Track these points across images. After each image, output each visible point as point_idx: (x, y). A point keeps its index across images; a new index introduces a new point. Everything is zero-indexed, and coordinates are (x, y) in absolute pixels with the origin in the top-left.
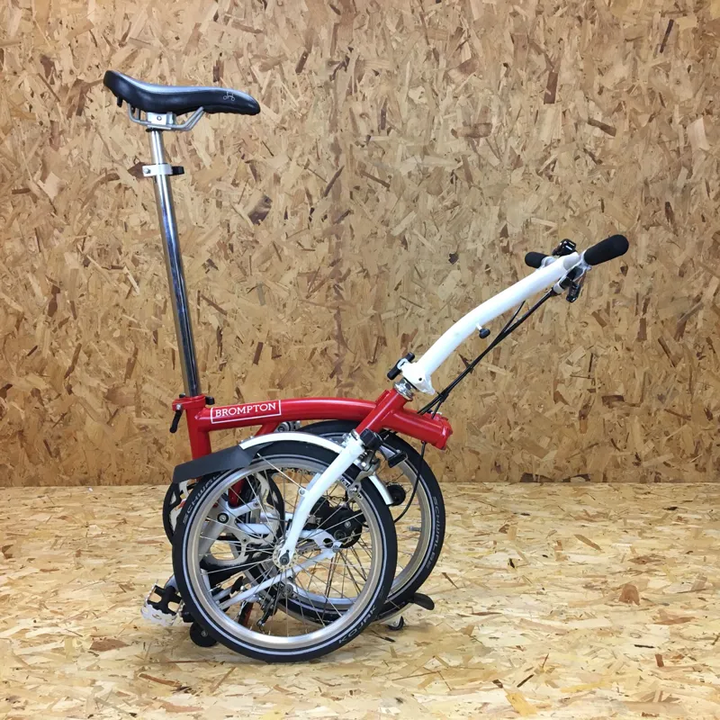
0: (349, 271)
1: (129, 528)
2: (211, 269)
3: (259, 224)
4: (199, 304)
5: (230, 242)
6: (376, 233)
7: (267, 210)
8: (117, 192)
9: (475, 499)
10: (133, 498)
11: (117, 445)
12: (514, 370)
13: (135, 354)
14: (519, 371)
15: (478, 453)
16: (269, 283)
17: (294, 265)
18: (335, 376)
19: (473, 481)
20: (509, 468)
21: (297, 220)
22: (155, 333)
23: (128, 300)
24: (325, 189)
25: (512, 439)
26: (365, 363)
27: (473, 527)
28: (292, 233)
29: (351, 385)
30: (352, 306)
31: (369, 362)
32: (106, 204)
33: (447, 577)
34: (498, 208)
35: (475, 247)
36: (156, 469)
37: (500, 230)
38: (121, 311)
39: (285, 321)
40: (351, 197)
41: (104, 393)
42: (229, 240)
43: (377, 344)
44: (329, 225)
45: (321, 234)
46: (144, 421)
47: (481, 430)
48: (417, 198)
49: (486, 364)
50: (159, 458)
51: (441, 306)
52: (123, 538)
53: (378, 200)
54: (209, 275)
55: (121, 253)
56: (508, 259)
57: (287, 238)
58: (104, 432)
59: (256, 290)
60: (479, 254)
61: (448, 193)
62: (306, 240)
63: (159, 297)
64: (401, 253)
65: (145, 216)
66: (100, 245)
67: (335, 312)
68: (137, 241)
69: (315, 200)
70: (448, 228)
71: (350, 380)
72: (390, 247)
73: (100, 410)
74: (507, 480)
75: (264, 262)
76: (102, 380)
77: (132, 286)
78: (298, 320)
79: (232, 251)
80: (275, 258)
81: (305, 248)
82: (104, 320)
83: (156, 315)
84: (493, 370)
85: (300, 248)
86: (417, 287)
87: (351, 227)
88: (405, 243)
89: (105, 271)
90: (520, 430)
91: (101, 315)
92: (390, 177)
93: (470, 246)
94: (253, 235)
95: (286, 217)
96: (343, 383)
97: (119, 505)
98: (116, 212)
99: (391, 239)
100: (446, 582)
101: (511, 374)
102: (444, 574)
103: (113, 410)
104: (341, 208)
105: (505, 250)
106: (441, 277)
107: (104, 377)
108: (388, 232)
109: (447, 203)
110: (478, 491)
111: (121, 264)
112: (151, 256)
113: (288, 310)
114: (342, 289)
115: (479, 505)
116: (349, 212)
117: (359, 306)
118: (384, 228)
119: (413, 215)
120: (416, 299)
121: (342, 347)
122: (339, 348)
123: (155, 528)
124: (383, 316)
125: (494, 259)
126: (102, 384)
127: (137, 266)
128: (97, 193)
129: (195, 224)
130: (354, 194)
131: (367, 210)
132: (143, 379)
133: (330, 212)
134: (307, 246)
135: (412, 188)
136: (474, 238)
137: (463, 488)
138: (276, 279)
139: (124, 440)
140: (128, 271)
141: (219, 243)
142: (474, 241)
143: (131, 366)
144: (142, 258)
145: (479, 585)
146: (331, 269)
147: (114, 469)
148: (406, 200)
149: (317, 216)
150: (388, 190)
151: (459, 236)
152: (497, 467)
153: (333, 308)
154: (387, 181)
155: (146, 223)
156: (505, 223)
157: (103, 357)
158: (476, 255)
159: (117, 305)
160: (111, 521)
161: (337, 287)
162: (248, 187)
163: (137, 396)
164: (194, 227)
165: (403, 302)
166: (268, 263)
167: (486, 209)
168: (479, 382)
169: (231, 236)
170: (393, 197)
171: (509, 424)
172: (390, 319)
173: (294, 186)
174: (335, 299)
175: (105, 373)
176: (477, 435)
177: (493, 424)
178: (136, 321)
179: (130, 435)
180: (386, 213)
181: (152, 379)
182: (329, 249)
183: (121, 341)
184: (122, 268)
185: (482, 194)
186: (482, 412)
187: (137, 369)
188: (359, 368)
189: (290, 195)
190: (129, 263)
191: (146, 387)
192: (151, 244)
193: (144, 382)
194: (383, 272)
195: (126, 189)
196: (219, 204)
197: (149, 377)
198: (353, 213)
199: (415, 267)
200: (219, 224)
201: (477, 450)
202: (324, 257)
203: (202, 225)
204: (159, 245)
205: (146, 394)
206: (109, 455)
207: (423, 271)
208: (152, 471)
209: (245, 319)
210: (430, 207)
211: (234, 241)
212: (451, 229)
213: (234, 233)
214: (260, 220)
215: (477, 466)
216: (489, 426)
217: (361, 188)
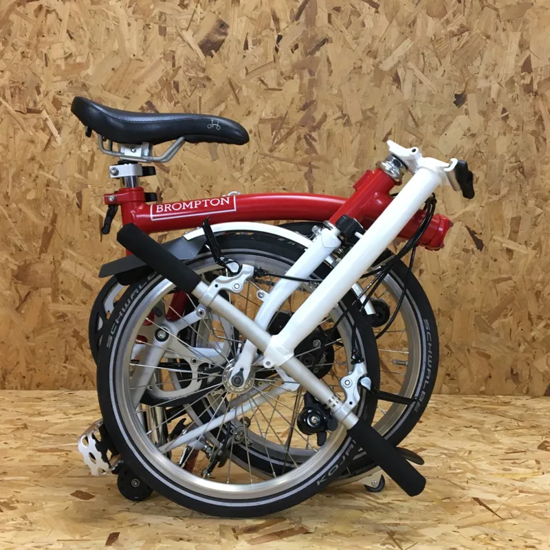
0: (325, 116)
1: (27, 434)
3: (212, 56)
5: (175, 79)
6: (361, 67)
7: (222, 37)
8: (37, 17)
9: (492, 413)
10: (43, 403)
11: (28, 338)
12: (538, 247)
13: (54, 221)
14: (544, 248)
15: (488, 357)
17: (254, 109)
19: (483, 393)
20: (530, 378)
21: (260, 51)
22: (79, 195)
23: (47, 153)
24: (296, 10)
25: (534, 339)
27: (499, 443)
28: (253, 68)
30: (327, 162)
32: (24, 32)
33: (481, 504)
34: (519, 34)
35: (488, 85)
36: (75, 369)
37: (521, 63)
38: (37, 166)
39: (242, 180)
40: (330, 21)
41: (13, 271)
42: (174, 76)
44: (301, 58)
45: (289, 68)
46: (62, 307)
47: (495, 325)
48: (414, 22)
49: (500, 239)
50: (79, 355)
52: (17, 445)
53: (363, 25)
55: (39, 93)
56: (531, 101)
57: (247, 74)
58: (12, 322)
60: (493, 95)
61: (454, 15)
62: (271, 78)
63: (85, 148)
64: (391, 93)
65: (70, 46)
66: (14, 82)
67: (306, 169)
68: (59, 78)
69: (283, 25)
70: (454, 60)
72: (378, 85)
73: (8, 292)
74: (527, 393)
75: (217, 105)
76: (12, 254)
77: (52, 134)
78: (259, 180)
79: (178, 91)
80: (231, 100)
81: (270, 86)
83: (80, 173)
84: (510, 247)
85: (263, 87)
86: (411, 138)
87: (328, 60)
88: (397, 79)
89: (19, 117)
90: (545, 327)
91: (12, 171)
93: (482, 84)
94: (204, 70)
95: (246, 47)
97: (22, 409)
98: (34, 42)
99: (379, 75)
100: (482, 511)
101: (534, 252)
102: (477, 499)
103: (23, 293)
104: (316, 35)
105: (528, 89)
106: (443, 124)
107: (13, 249)
108: (376, 66)
109: (453, 27)
110: (492, 404)
111: (39, 106)
113: (247, 168)
114: (315, 140)
115: (499, 419)
116: (325, 41)
117: (336, 162)
118: (371, 61)
119: (408, 44)
123: (63, 435)
125: (514, 100)
126: (10, 259)
127: (58, 109)
128: (13, 17)
129: (132, 56)
130: (333, 16)
131: (349, 38)
132: (63, 254)
133: (302, 40)
134: (272, 85)
135: (408, 9)
136: (487, 73)
137: (472, 401)
139: (36, 332)
140: (47, 116)
141: (160, 81)
142: (487, 77)
143: (48, 236)
144: (65, 99)
145: (534, 515)
146: (302, 114)
147: (22, 369)
148: (400, 25)
149: (285, 45)
150: (377, 12)
151: (468, 71)
152: (514, 375)
153: (303, 164)
155: (71, 54)
156: (527, 53)
157: (13, 224)
158: (489, 96)
159: (33, 159)
160: (8, 426)
161: (309, 139)
162: (199, 10)
163: (54, 275)
164: (131, 60)
166: (222, 107)
167: (503, 35)
168: (491, 262)
169: (176, 72)
170: (383, 19)
171: (530, 319)
173: (256, 7)
174: (306, 152)
175: (15, 246)
176: (488, 333)
177: (509, 319)
178: (55, 179)
179: (43, 326)
180: (373, 42)
181: (74, 254)
182: (300, 88)
183: (36, 205)
185: (498, 16)
186: (495, 302)
187: (55, 241)
189: (251, 19)
190: (50, 106)
191: (66, 265)
192: (76, 81)
193: (63, 258)
194: (369, 117)
195: (48, 12)
196: (163, 31)
197: (70, 251)
198: (332, 42)
199: (410, 112)
200: (162, 56)
201: (487, 352)
202: (293, 99)
203: (141, 58)
204: (87, 82)
205: (65, 272)
206: (18, 350)
207: (420, 116)
208: (70, 372)
209: (192, 178)
210: (430, 33)
211: (180, 77)
212: (457, 61)
213: (180, 67)
214: (213, 51)
215: (487, 374)
216: (503, 320)
217: (342, 9)
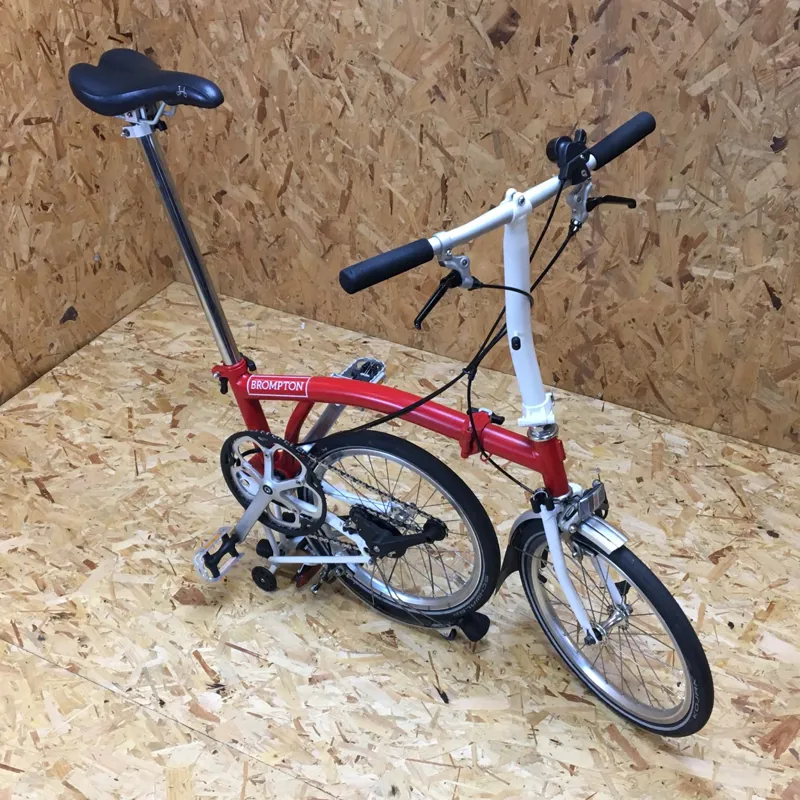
2: (438, 99)
3: (501, 48)
4: (421, 142)
5: (463, 67)
6: (665, 87)
7: (513, 29)
11: (332, 283)
13: (350, 187)
15: (767, 411)
16: (509, 132)
17: (543, 113)
18: (585, 268)
19: (756, 441)
21: (552, 49)
22: (371, 167)
23: (342, 120)
24: (596, 10)
26: (627, 261)
27: (682, 537)
28: (543, 68)
29: (605, 285)
31: (632, 262)
36: (372, 319)
38: (333, 132)
40: (634, 28)
41: (317, 223)
42: (461, 64)
43: (646, 241)
44: (597, 65)
45: (584, 75)
47: (779, 384)
48: (735, 43)
50: (374, 309)
51: (747, 208)
53: (673, 38)
54: (434, 106)
55: (333, 59)
57: (537, 73)
58: (318, 266)
59: (491, 137)
61: (787, 43)
62: (562, 81)
63: (376, 123)
64: (697, 123)
65: (361, 15)
66: (309, 44)
68: (351, 46)
69: (580, 24)
70: (778, 97)
71: (603, 278)
72: (683, 111)
73: (314, 241)
75: (504, 102)
76: (315, 208)
77: (345, 104)
79: (465, 80)
80: (519, 99)
81: (561, 91)
82: (317, 138)
83: (372, 146)
85: (553, 90)
86: (715, 176)
87: (628, 72)
88: (705, 108)
89: (316, 79)
91: (312, 132)
92: (696, 4)
94: (492, 62)
95: (538, 43)
96: (593, 279)
98: (326, 4)
99: (686, 99)
103: (327, 245)
104: (617, 41)
106: (753, 168)
107: (317, 205)
108: (683, 89)
109: (782, 59)
110: (748, 464)
111: (333, 74)
112: (367, 68)
115: (725, 494)
116: (626, 50)
118: (679, 82)
119: (724, 70)
120: (712, 194)
121: (597, 234)
122: (593, 236)
124: (660, 206)
126: (315, 213)
127: (351, 78)
129: (420, 35)
130: (638, 22)
131: (655, 50)
132: (358, 218)
133: (600, 45)
134: (564, 90)
135: (730, 26)
137: (731, 453)
138: (518, 127)
140: (342, 85)
141: (448, 65)
143: (345, 200)
144: (357, 71)
146: (594, 127)
147: (329, 307)
148: (717, 45)
149: (580, 49)
150: (691, 25)
152: (793, 434)
154: (692, 11)
155: (361, 24)
157: (315, 183)
159: (330, 124)
164: (419, 38)
165: (692, 193)
166: (509, 106)
168: (787, 324)
169: (463, 58)
170: (698, 38)
172: (668, 211)
175: (318, 202)
176: (771, 389)
178: (350, 148)
180: (682, 60)
181: (368, 220)
182: (594, 99)
183: (334, 167)
184: (334, 79)
186: (785, 363)
187: (352, 204)
188: (617, 265)
189: (545, 11)
190: (343, 74)
191: (362, 228)
192: (367, 53)
193: (358, 222)
194: (667, 145)
196: (451, 12)
197: (364, 217)
198: (633, 52)
199: (717, 147)
200: (449, 40)
201: (768, 406)
202: (585, 110)
203: (429, 38)
204: (376, 56)
205: (361, 235)
206: (325, 292)
207: (728, 154)
208: (368, 320)
209: (476, 172)
210: (752, 60)
211: (467, 66)
212: (782, 100)
213: (468, 54)
214: (502, 43)
215: (764, 425)
216: (791, 381)
217: (650, 15)
